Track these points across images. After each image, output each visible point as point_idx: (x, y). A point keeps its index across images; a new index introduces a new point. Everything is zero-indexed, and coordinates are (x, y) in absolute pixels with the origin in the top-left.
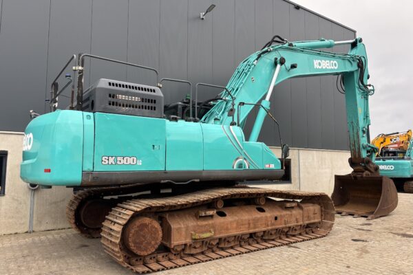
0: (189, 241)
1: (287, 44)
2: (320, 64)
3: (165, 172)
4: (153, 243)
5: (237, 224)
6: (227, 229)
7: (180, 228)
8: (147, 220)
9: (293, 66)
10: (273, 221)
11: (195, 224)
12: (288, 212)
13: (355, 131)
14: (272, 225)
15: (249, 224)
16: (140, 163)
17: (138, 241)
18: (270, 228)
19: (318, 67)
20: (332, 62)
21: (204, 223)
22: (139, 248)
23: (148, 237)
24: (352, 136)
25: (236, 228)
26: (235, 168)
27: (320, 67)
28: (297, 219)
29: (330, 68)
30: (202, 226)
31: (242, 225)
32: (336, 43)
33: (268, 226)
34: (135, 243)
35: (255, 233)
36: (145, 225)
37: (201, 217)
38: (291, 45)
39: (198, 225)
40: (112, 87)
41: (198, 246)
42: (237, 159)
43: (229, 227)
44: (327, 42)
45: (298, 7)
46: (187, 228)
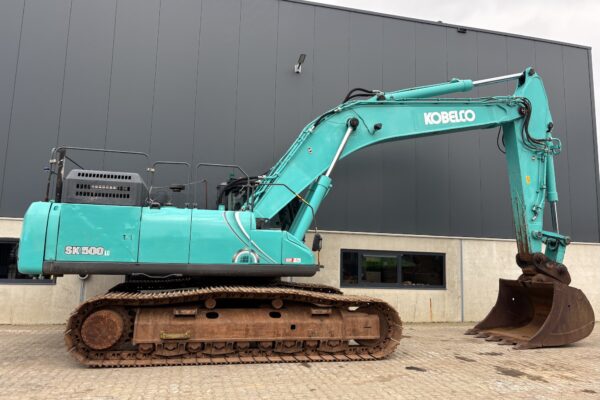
0: (157, 340)
1: (376, 97)
2: (436, 118)
3: (137, 264)
4: (109, 337)
5: (228, 328)
6: (213, 333)
7: (146, 325)
8: (103, 313)
9: (377, 127)
10: (288, 330)
11: (168, 322)
12: (317, 321)
13: (520, 212)
14: (287, 335)
15: (247, 330)
16: (107, 253)
17: (91, 333)
18: (281, 338)
19: (433, 122)
20: (461, 112)
21: (180, 322)
22: (93, 341)
23: (104, 330)
24: (517, 220)
25: (226, 334)
26: (236, 261)
27: (438, 122)
28: (330, 332)
29: (458, 121)
30: (175, 326)
31: (237, 330)
32: (475, 83)
33: (278, 335)
34: (88, 335)
35: (257, 343)
36: (102, 318)
37: (176, 316)
38: (381, 98)
39: (170, 325)
40: (81, 178)
41: (171, 347)
42: (240, 251)
43: (216, 331)
44: (462, 83)
45: (463, 30)
46: (156, 327)
